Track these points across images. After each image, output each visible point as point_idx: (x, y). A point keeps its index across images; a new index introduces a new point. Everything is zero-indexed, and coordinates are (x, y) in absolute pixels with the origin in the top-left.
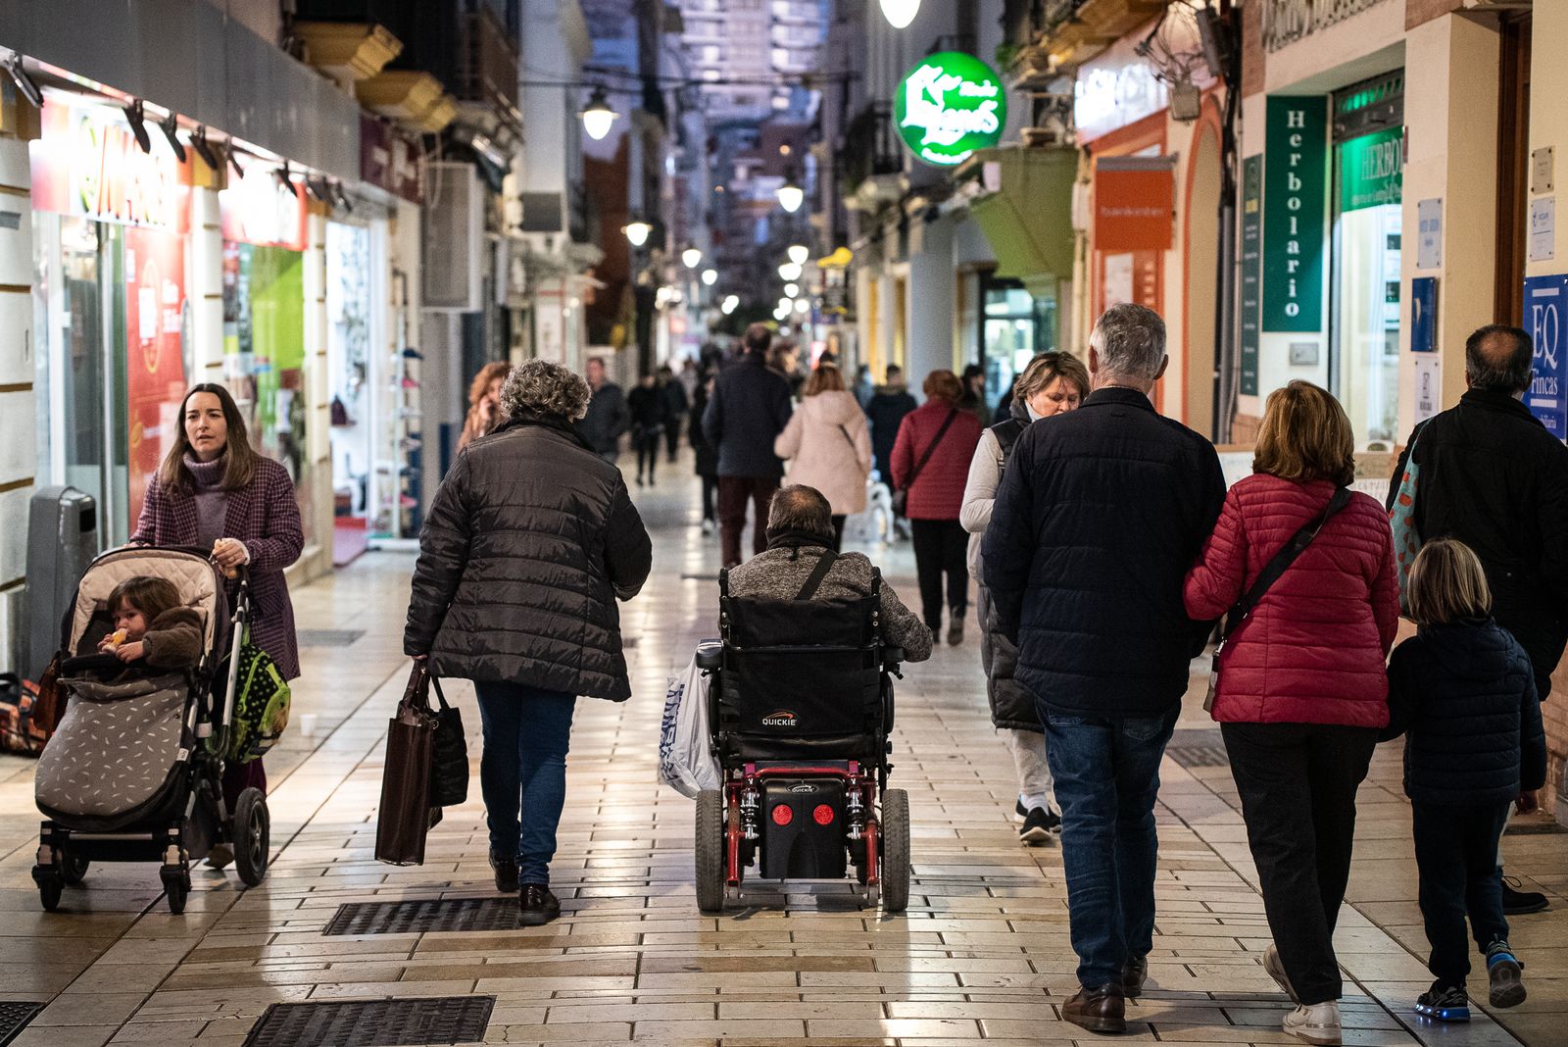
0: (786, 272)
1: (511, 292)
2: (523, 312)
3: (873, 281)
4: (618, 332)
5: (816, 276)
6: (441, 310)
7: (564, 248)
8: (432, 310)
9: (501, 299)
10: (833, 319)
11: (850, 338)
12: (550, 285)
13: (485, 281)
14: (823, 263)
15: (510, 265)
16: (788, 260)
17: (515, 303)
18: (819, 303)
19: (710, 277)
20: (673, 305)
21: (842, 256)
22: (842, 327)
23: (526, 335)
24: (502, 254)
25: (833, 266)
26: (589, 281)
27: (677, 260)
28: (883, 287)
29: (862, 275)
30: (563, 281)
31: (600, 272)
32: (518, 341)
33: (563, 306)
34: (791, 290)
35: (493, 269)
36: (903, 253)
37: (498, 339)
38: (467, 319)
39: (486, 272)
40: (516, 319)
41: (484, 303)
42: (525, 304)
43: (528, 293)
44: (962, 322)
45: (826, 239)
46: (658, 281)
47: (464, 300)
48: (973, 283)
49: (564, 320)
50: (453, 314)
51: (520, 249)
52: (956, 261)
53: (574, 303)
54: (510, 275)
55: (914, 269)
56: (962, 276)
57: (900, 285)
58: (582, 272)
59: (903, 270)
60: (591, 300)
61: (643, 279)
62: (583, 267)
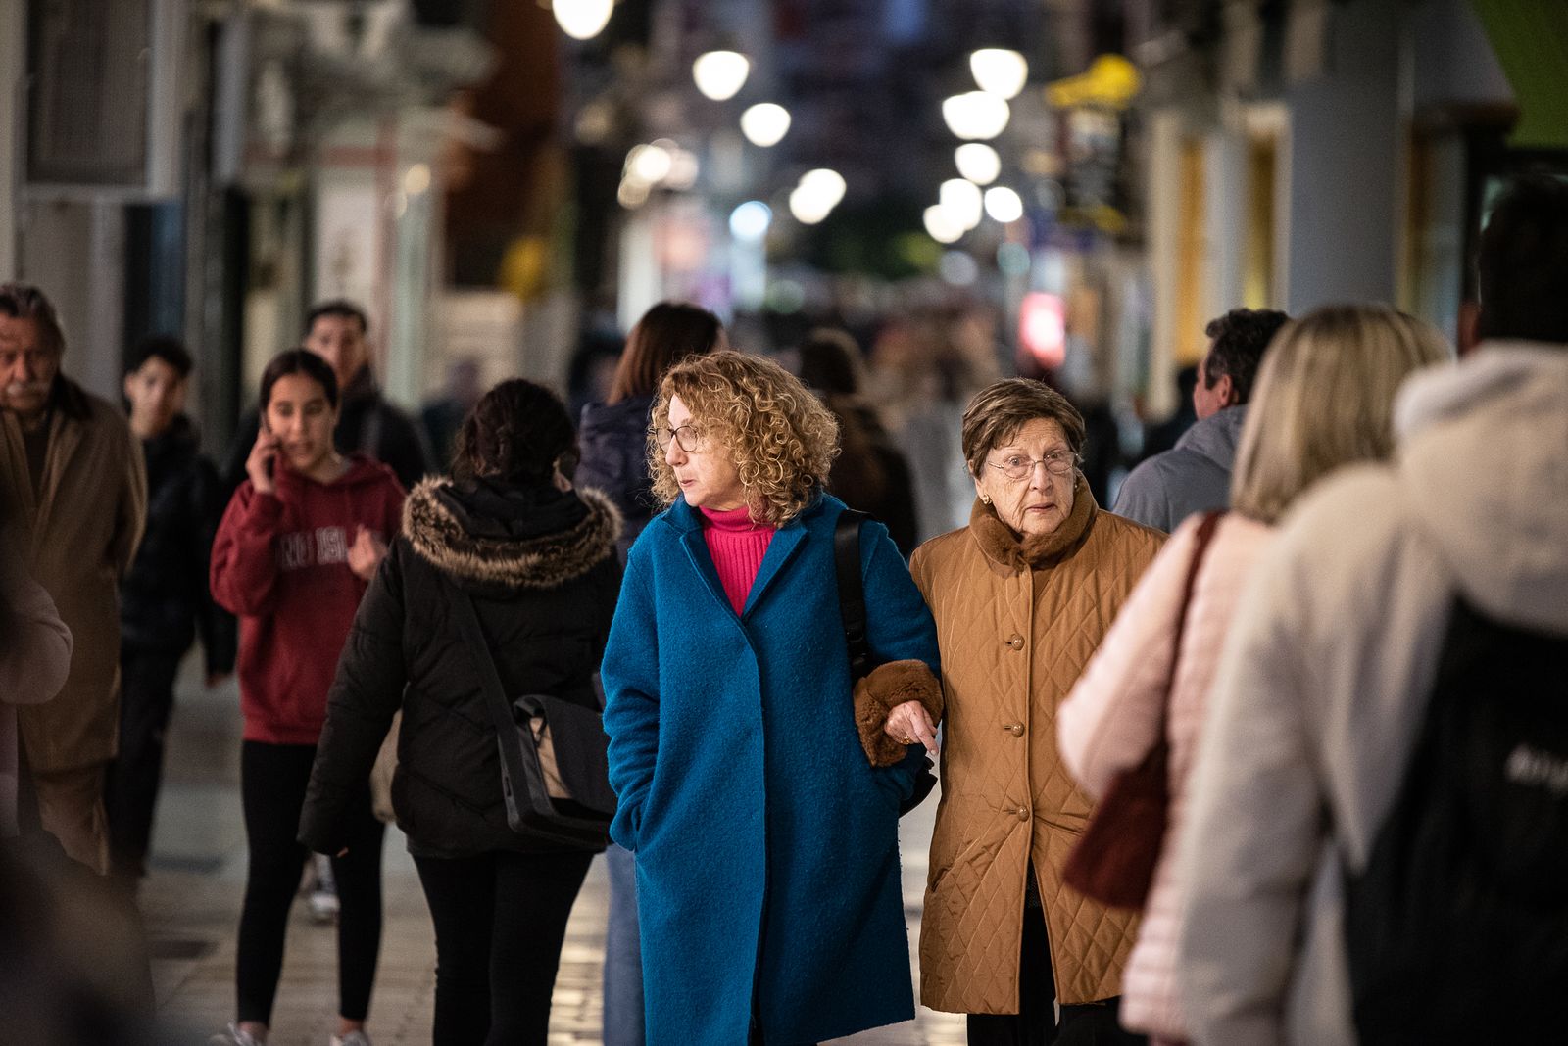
0: (960, 113)
1: (253, 149)
2: (283, 206)
3: (1190, 147)
4: (526, 259)
5: (1041, 129)
6: (77, 194)
7: (395, 38)
8: (49, 193)
9: (228, 165)
10: (1083, 239)
11: (1129, 295)
12: (354, 134)
13: (189, 121)
14: (1064, 93)
15: (252, 83)
16: (969, 85)
17: (266, 180)
18: (1046, 197)
19: (767, 124)
20: (664, 194)
21: (1112, 79)
22: (1110, 261)
23: (289, 265)
24: (234, 51)
25: (1093, 106)
26: (454, 127)
27: (682, 79)
28: (1219, 167)
29: (1163, 133)
30: (389, 124)
31: (484, 102)
32: (267, 278)
33: (386, 187)
34: (977, 163)
35: (211, 90)
36: (1270, 81)
37: (216, 269)
38: (140, 220)
39: (193, 94)
40: (263, 221)
41: (186, 179)
42: (289, 182)
43: (298, 154)
44: (1420, 257)
45: (1071, 35)
46: (633, 132)
47: (137, 169)
48: (1450, 160)
49: (389, 228)
50: (105, 205)
51: (279, 40)
52: (1406, 100)
53: (416, 181)
54: (252, 108)
55: (1299, 124)
56: (1423, 138)
57: (1261, 158)
58: (437, 102)
59: (1269, 119)
60: (459, 171)
61: (594, 123)
62: (441, 91)
